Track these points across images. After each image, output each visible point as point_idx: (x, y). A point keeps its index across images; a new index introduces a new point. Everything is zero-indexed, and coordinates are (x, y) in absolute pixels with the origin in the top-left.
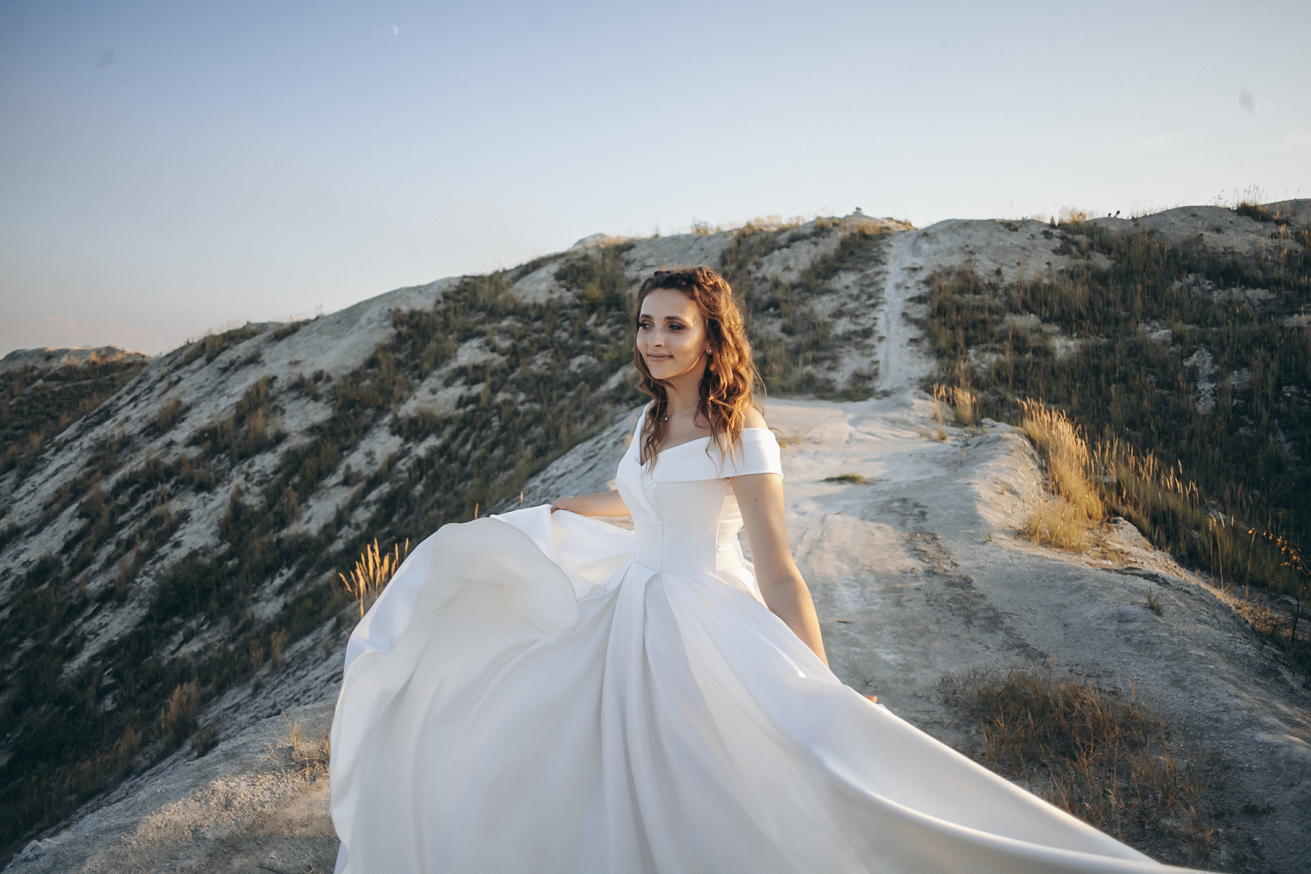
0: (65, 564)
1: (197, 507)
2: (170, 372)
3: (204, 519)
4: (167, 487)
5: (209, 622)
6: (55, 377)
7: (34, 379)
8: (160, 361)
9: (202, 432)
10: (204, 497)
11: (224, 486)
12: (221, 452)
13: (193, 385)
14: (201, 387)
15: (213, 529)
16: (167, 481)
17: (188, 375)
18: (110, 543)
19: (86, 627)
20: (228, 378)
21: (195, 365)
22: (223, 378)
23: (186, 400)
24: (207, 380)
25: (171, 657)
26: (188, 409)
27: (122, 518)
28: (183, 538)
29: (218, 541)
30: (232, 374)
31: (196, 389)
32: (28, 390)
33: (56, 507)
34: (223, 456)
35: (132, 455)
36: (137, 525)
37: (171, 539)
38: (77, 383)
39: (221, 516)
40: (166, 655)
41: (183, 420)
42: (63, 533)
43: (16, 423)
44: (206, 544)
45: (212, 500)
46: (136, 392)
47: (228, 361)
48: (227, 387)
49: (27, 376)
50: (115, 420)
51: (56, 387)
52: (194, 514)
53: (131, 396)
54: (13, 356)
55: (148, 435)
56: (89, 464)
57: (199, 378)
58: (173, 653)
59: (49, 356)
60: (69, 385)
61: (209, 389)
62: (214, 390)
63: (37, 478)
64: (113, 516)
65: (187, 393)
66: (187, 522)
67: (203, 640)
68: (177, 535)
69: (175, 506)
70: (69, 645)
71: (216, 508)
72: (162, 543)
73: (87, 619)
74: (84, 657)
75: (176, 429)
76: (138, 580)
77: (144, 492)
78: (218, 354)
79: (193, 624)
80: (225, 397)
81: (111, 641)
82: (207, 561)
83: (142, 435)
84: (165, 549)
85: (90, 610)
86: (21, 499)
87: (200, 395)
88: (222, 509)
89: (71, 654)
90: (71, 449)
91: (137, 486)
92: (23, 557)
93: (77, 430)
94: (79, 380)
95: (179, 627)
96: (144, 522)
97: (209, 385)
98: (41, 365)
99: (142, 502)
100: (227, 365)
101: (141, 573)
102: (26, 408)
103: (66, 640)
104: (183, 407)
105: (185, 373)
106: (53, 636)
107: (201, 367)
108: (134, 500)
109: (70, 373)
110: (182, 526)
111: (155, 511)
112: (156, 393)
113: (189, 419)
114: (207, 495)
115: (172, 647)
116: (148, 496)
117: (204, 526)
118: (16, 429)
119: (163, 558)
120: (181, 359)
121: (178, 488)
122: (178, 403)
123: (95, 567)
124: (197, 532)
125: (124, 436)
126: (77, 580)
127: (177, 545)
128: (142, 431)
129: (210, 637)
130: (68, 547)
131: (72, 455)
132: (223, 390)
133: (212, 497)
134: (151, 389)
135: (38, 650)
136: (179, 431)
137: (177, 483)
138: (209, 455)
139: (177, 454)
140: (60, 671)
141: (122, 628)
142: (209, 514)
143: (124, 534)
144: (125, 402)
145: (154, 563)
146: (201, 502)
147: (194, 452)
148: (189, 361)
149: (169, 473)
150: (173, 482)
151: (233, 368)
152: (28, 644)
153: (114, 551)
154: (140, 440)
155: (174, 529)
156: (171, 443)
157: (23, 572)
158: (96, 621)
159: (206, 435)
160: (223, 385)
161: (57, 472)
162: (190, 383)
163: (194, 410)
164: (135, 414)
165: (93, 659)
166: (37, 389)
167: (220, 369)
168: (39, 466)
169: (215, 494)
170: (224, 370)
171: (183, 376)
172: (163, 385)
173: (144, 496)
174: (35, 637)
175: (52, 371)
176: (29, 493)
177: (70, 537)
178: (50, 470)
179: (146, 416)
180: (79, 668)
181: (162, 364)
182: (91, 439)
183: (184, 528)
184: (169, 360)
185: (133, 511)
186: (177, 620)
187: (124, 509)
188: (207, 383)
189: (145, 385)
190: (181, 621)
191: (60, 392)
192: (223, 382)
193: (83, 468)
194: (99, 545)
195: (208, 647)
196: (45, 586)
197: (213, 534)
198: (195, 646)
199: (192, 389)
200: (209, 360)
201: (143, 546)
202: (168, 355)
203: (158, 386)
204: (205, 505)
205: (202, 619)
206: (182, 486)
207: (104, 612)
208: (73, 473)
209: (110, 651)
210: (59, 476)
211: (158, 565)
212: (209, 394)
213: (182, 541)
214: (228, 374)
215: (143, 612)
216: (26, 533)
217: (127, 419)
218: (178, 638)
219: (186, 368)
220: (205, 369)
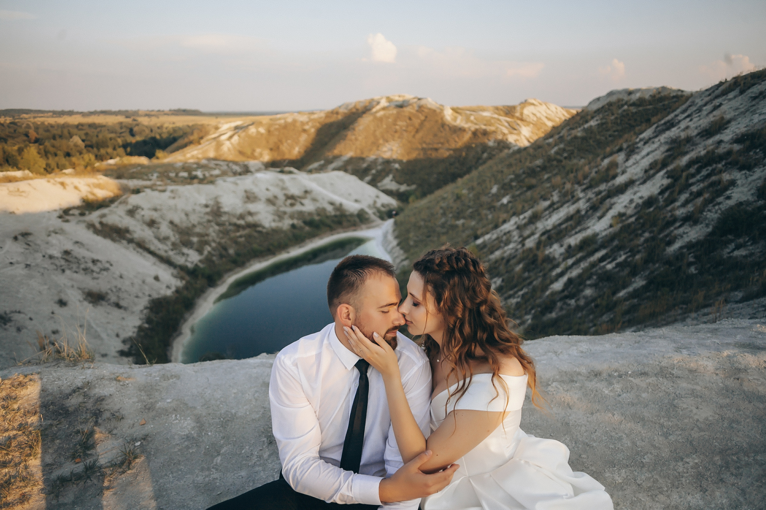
0: (661, 200)
1: (741, 179)
2: (711, 101)
3: (746, 186)
4: (720, 166)
5: (751, 242)
6: (634, 104)
7: (623, 106)
8: (701, 94)
9: (743, 135)
10: (746, 173)
11: (760, 168)
12: (756, 148)
13: (731, 107)
14: (737, 109)
15: (752, 191)
16: (719, 163)
17: (726, 101)
18: (686, 193)
19: (676, 232)
20: (758, 103)
21: (731, 95)
22: (754, 103)
23: (728, 117)
24: (742, 104)
25: (728, 255)
26: (729, 122)
27: (691, 181)
28: (733, 195)
29: (756, 199)
30: (760, 101)
31: (734, 110)
32: (620, 111)
33: (652, 172)
34: (758, 150)
35: (694, 147)
36: (702, 185)
37: (724, 194)
38: (645, 108)
39: (759, 185)
40: (725, 252)
41: (726, 128)
42: (659, 185)
43: (614, 129)
44: (748, 199)
45: (751, 175)
46: (689, 112)
47: (758, 92)
48: (758, 109)
49: (620, 104)
50: (679, 128)
51: (633, 109)
52: (739, 182)
53: (686, 114)
54: (611, 94)
55: (702, 136)
56: (668, 151)
57: (735, 103)
58: (729, 253)
59: (630, 93)
60: (641, 108)
61: (743, 110)
62: (747, 110)
63: (637, 157)
64: (687, 179)
65: (727, 113)
66: (734, 186)
67: (749, 250)
68: (728, 192)
69: (726, 177)
70: (668, 239)
71: (754, 180)
72: (719, 196)
73: (676, 228)
74: (677, 245)
75: (722, 133)
76: (705, 214)
77: (704, 168)
78: (749, 88)
79: (741, 240)
80: (757, 115)
81: (691, 241)
82: (749, 209)
83: (698, 137)
84: (720, 199)
85: (678, 224)
86: (631, 166)
87: (736, 114)
88: (759, 181)
89: (670, 243)
90: (653, 143)
91: (700, 164)
92: (639, 194)
93: (653, 133)
94: (647, 105)
95: (731, 241)
96: (706, 183)
97: (743, 108)
98: (626, 98)
99: (704, 172)
100: (757, 95)
101: (706, 210)
102: (619, 121)
103: (666, 236)
104: (725, 121)
105: (725, 100)
106: (659, 233)
107: (735, 97)
108: (698, 171)
109: (641, 102)
110: (731, 188)
111: (714, 178)
112: (704, 113)
113: (730, 128)
114: (748, 172)
115: (728, 250)
116: (707, 170)
117: (746, 190)
118: (615, 131)
119: (719, 204)
120: (718, 92)
121: (727, 167)
122: (722, 118)
123: (678, 204)
124: (742, 192)
125: (688, 136)
126: (669, 208)
127: (729, 198)
128: (698, 134)
129: (752, 249)
130: (662, 192)
131: (655, 146)
132: (755, 110)
133: (751, 174)
134: (700, 110)
135: (653, 239)
136: (724, 135)
137: (726, 164)
138: (748, 150)
139: (725, 148)
140: (664, 250)
141: (696, 236)
142: (750, 183)
143: (694, 189)
144: (682, 118)
145: (714, 206)
146: (744, 176)
147: (736, 147)
148: (725, 93)
149: (721, 158)
150: (723, 163)
151: (761, 96)
152: (647, 235)
153: (689, 197)
154: (697, 140)
155: (726, 189)
156: (720, 142)
157: (640, 201)
158: (681, 230)
159: (746, 137)
160: (754, 108)
161: (648, 154)
162: (729, 107)
163: (733, 123)
164: (692, 125)
165: (681, 248)
166: (624, 111)
167: (751, 97)
168: (637, 151)
169: (754, 172)
170: (754, 98)
171: (723, 103)
172: (709, 107)
173: (705, 170)
174: (650, 232)
175: (632, 102)
176: (634, 164)
177: (662, 187)
178: (644, 153)
179: (700, 126)
180: (674, 251)
181: (703, 96)
182: (665, 138)
183: (732, 189)
184: (708, 93)
185: (698, 177)
186: (730, 237)
187: (693, 176)
188: (741, 107)
189: (694, 108)
190: (733, 238)
191: (636, 113)
192: (754, 105)
193: (664, 153)
194: (680, 192)
195: (752, 254)
196: (651, 209)
197: (752, 194)
198: (742, 252)
199: (730, 110)
200: (742, 92)
201: (707, 195)
202: (707, 90)
203: (704, 108)
204: (746, 178)
205: (747, 239)
206: (730, 166)
207: (685, 227)
208: (658, 155)
209: (690, 246)
210: (650, 156)
211: (717, 207)
212: (743, 113)
213: (732, 196)
214: (757, 100)
215: (710, 229)
216: (638, 183)
217: (687, 127)
218: (732, 246)
219: (724, 97)
220: (740, 97)
